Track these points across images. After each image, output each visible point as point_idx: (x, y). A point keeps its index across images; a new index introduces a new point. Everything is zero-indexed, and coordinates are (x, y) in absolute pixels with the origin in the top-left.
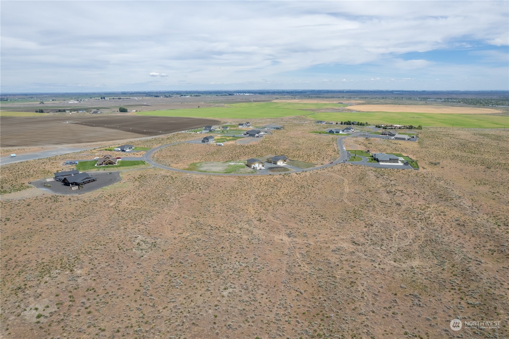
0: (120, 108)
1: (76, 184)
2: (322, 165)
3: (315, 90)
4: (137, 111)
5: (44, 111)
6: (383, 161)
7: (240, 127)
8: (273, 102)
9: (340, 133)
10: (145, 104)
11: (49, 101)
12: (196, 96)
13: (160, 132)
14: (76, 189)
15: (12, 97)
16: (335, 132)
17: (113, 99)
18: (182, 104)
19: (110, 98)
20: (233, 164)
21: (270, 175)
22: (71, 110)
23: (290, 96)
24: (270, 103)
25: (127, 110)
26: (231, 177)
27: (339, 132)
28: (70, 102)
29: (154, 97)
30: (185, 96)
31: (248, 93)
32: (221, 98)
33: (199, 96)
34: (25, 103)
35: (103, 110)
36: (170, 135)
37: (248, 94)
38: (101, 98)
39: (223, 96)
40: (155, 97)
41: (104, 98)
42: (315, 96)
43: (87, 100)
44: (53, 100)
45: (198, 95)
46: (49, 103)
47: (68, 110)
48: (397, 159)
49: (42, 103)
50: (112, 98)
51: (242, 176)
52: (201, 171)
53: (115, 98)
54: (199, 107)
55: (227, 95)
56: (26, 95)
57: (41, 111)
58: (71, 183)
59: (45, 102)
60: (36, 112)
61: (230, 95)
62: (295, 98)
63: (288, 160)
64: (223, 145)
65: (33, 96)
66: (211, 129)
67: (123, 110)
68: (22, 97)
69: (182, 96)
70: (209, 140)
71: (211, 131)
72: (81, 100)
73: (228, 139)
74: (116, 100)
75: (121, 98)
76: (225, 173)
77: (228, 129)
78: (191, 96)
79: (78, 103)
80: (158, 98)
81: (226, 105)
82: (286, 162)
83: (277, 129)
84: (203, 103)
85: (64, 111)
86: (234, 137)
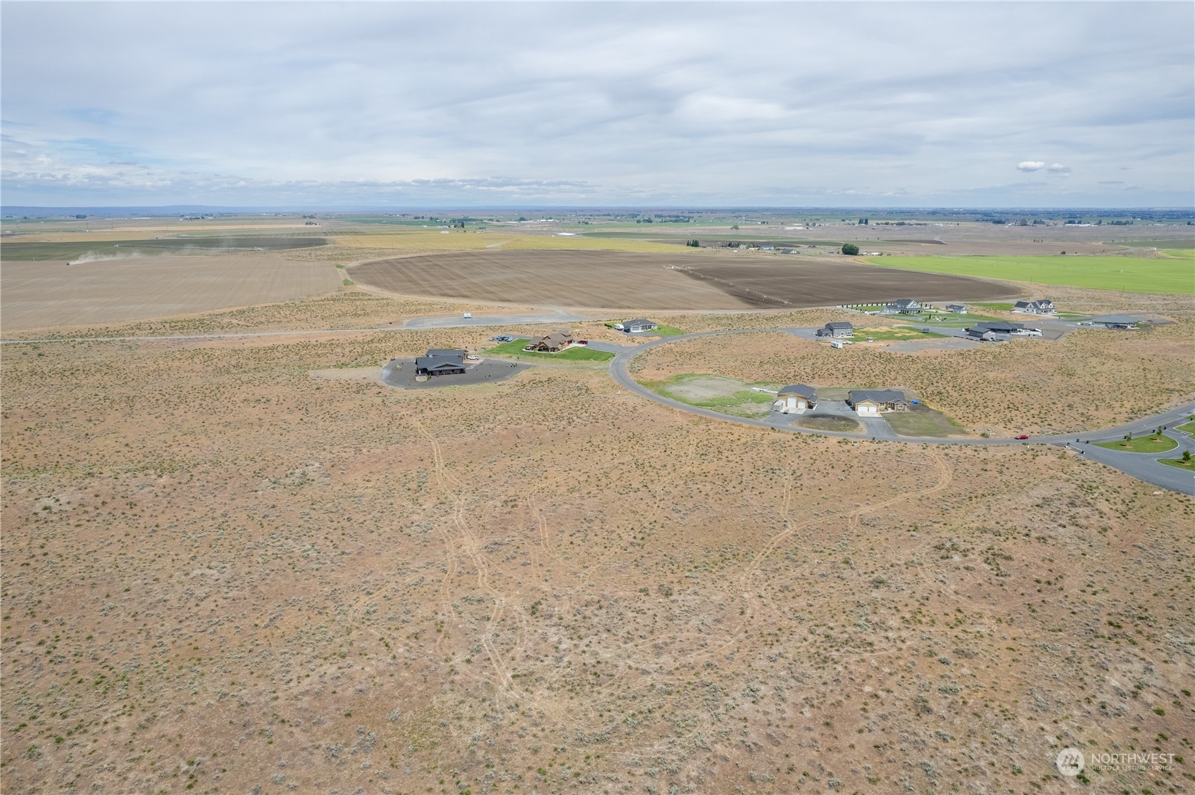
0: (849, 245)
2: (979, 438)
4: (881, 255)
5: (702, 244)
7: (1019, 310)
10: (937, 239)
11: (756, 224)
12: (1119, 223)
14: (422, 380)
15: (709, 214)
17: (887, 224)
18: (1036, 243)
19: (879, 222)
20: (759, 390)
22: (750, 245)
25: (858, 250)
26: (687, 415)
28: (787, 228)
29: (990, 223)
30: (1080, 223)
33: (1126, 223)
35: (822, 247)
36: (791, 311)
38: (861, 222)
41: (866, 223)
43: (827, 225)
44: (764, 223)
46: (747, 229)
47: (744, 243)
49: (736, 228)
50: (884, 222)
52: (661, 393)
53: (890, 222)
54: (1064, 253)
57: (695, 244)
59: (740, 227)
60: (688, 245)
64: (841, 346)
65: (741, 214)
66: (909, 306)
67: (850, 251)
69: (1070, 222)
70: (835, 331)
71: (904, 312)
72: (814, 224)
73: (900, 335)
74: (888, 227)
75: (906, 222)
76: (697, 405)
77: (965, 312)
78: (1100, 222)
79: (801, 230)
80: (999, 225)
81: (1161, 253)
82: (890, 410)
83: (1118, 326)
84: (1100, 243)
85: (737, 245)
86: (925, 332)
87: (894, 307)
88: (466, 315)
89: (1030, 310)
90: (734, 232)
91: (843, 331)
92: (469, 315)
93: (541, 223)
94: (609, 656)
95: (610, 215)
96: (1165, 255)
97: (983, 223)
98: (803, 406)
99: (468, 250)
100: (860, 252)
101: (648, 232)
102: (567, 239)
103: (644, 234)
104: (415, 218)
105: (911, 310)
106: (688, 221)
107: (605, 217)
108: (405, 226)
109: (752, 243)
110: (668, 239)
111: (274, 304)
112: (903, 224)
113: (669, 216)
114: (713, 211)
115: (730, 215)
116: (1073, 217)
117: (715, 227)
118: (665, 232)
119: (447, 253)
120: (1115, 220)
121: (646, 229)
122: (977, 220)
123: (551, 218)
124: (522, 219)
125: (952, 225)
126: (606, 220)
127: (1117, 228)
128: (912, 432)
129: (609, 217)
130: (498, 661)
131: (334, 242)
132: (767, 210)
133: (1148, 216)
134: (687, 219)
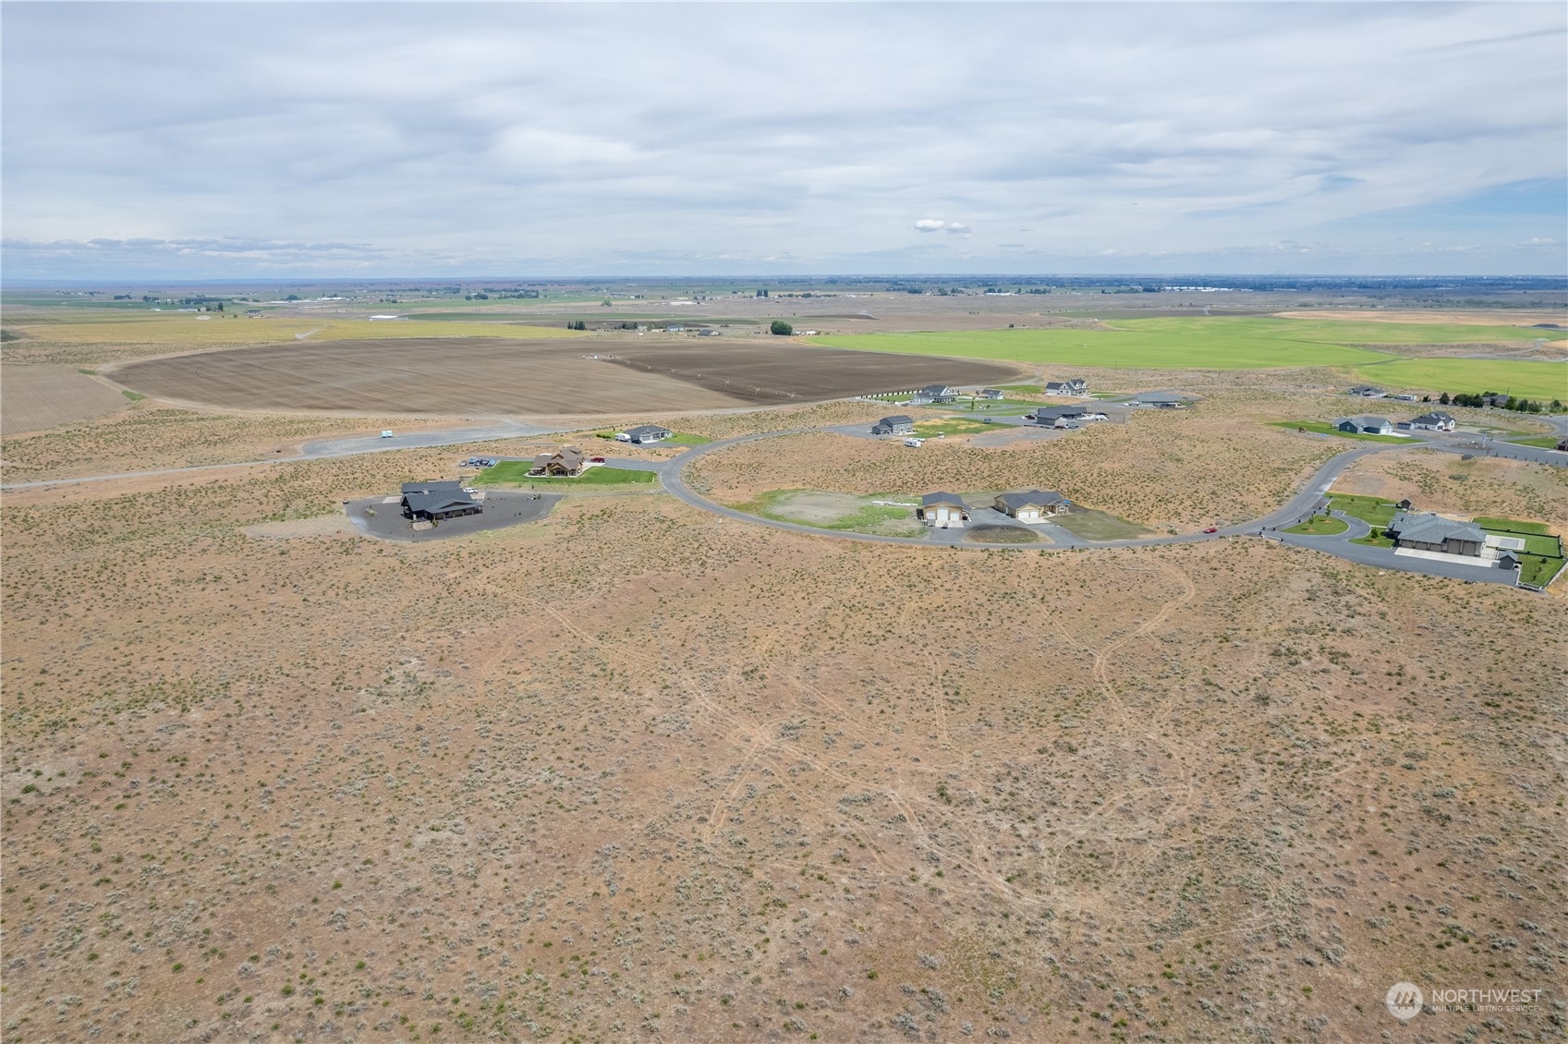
0: (774, 324)
1: (430, 517)
2: (1171, 536)
3: (1481, 278)
4: (818, 334)
5: (586, 326)
6: (1415, 545)
7: (1052, 393)
8: (1279, 318)
9: (1383, 432)
10: (863, 313)
11: (630, 299)
12: (1038, 292)
13: (793, 396)
14: (423, 528)
15: (556, 287)
16: (1360, 429)
17: (790, 296)
18: (972, 316)
19: (782, 294)
20: (882, 503)
21: (953, 547)
22: (651, 326)
23: (1364, 299)
24: (1265, 320)
25: (791, 328)
26: (831, 540)
27: (1377, 431)
28: (674, 303)
29: (906, 293)
30: (1000, 291)
31: (1213, 287)
32: (1112, 301)
33: (1044, 292)
34: (568, 304)
35: (737, 326)
36: (808, 406)
37: (1213, 290)
38: (759, 294)
39: (1125, 295)
40: (910, 292)
41: (766, 295)
42: (1462, 299)
43: (719, 298)
44: (638, 297)
45: (1042, 288)
46: (624, 306)
47: (643, 324)
48: (1474, 543)
49: (608, 304)
50: (787, 293)
51: (864, 541)
52: (769, 516)
53: (795, 293)
54: (1012, 326)
55: (1137, 291)
56: (588, 282)
57: (580, 327)
58: (416, 513)
59: (613, 303)
60: (570, 327)
61: (1146, 290)
62: (1373, 306)
63: (1061, 509)
64: (919, 444)
65: (600, 286)
66: (942, 394)
67: (780, 330)
68: (577, 287)
69: (990, 291)
70: (895, 427)
71: (939, 401)
72: (704, 298)
73: (963, 428)
74: (794, 299)
75: (812, 293)
76: (830, 527)
77: (1001, 398)
78: (1020, 290)
79: (691, 306)
80: (917, 295)
81: (1105, 323)
82: (1051, 515)
83: (1166, 405)
84: (1038, 315)
85: (635, 326)
86: (987, 422)
87: (927, 396)
88: (385, 433)
89: (1064, 391)
90: (606, 310)
91: (902, 426)
92: (389, 433)
93: (324, 303)
94: (1083, 832)
95: (418, 290)
96: (1109, 326)
97: (895, 293)
98: (956, 516)
99: (273, 343)
100: (794, 331)
101: (490, 312)
102: (385, 323)
103: (487, 315)
104: (116, 298)
105: (946, 397)
106: (537, 297)
107: (412, 293)
108: (117, 310)
109: (653, 323)
110: (533, 320)
111: (48, 432)
112: (809, 296)
113: (505, 290)
114: (560, 283)
115: (583, 287)
116: (990, 284)
117: (575, 304)
118: (513, 311)
119: (244, 347)
120: (1034, 288)
121: (483, 308)
122: (888, 290)
123: (336, 296)
124: (292, 298)
125: (865, 296)
126: (417, 297)
127: (1039, 296)
128: (1099, 536)
129: (417, 293)
130: (970, 866)
131: (25, 335)
132: (628, 280)
133: (1059, 283)
134: (534, 294)
